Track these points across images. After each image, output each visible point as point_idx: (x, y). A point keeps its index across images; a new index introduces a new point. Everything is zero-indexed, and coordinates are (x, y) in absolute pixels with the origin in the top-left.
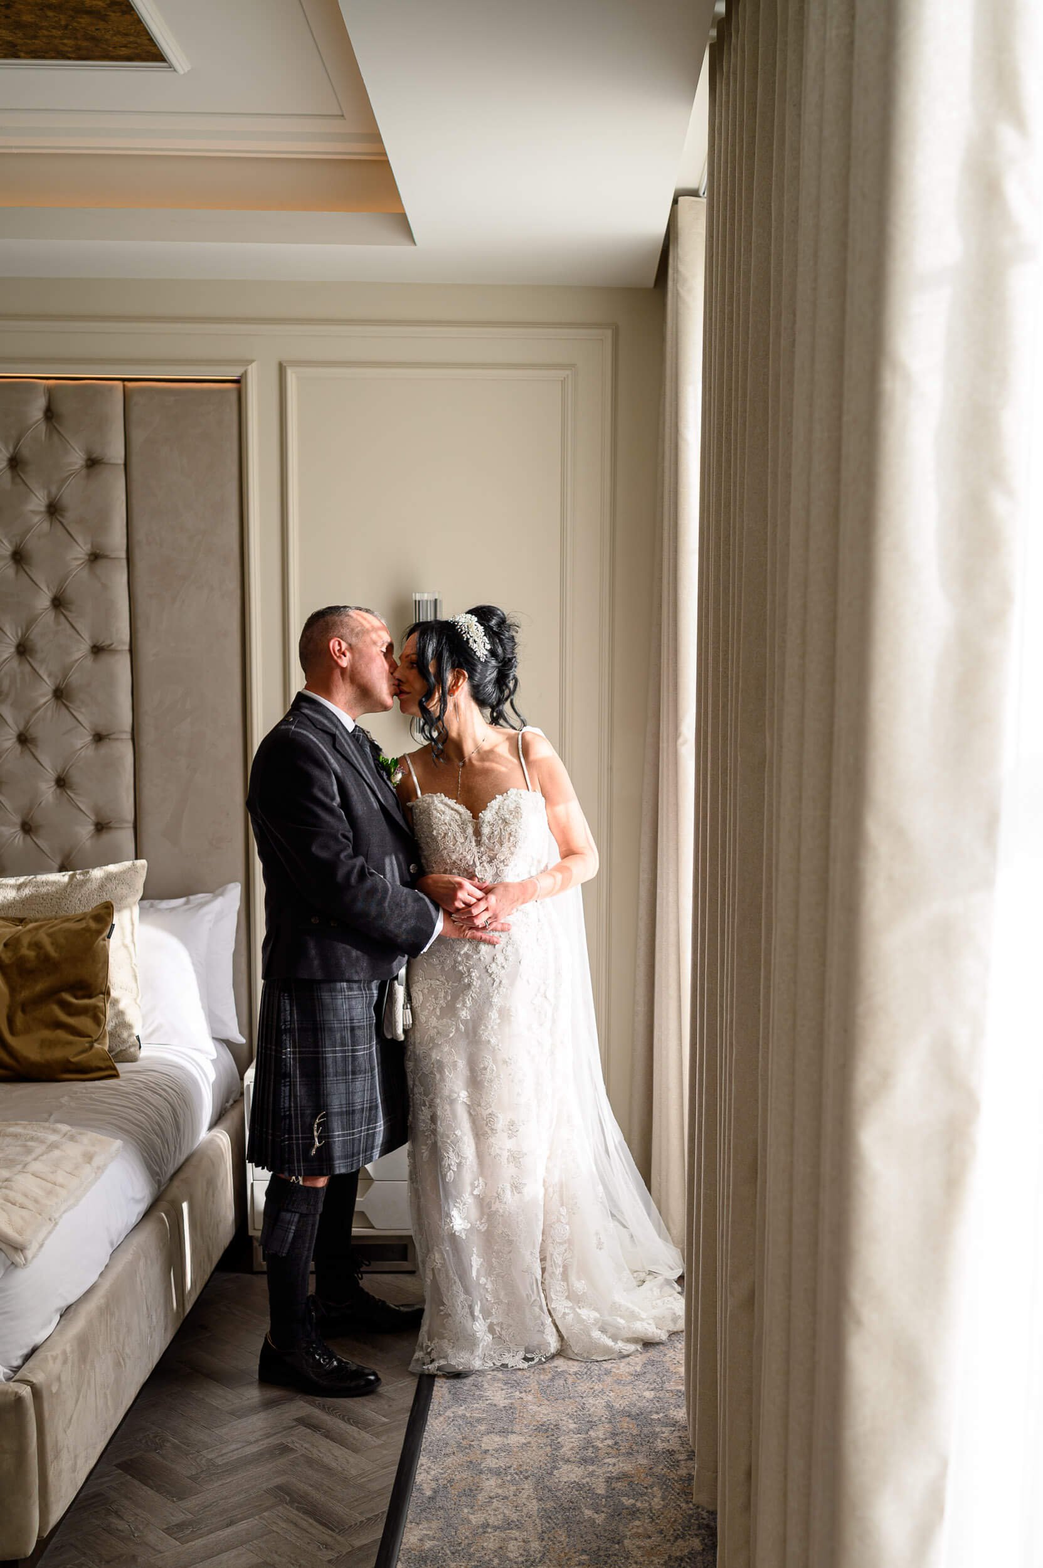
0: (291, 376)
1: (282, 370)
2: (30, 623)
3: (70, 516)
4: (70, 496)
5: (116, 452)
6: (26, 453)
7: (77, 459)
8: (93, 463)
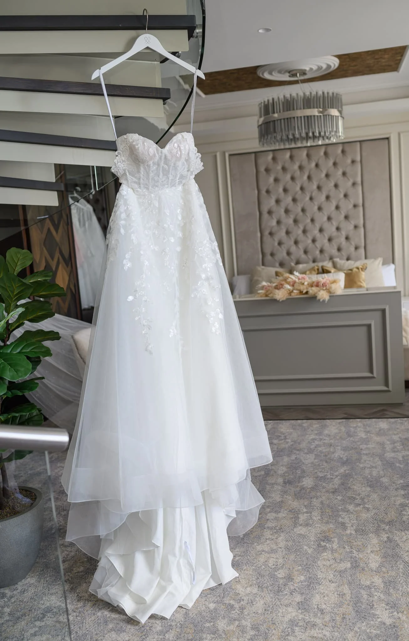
0: (402, 135)
1: (399, 134)
2: (339, 201)
3: (348, 175)
4: (348, 170)
5: (358, 159)
6: (337, 161)
7: (349, 161)
8: (353, 162)
